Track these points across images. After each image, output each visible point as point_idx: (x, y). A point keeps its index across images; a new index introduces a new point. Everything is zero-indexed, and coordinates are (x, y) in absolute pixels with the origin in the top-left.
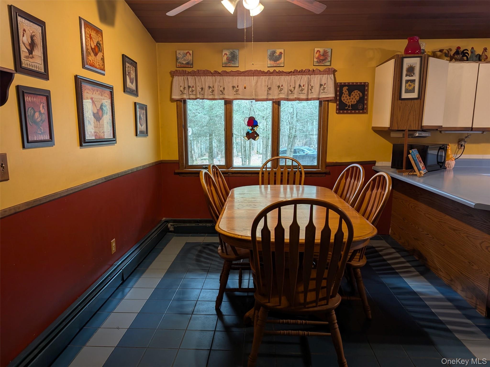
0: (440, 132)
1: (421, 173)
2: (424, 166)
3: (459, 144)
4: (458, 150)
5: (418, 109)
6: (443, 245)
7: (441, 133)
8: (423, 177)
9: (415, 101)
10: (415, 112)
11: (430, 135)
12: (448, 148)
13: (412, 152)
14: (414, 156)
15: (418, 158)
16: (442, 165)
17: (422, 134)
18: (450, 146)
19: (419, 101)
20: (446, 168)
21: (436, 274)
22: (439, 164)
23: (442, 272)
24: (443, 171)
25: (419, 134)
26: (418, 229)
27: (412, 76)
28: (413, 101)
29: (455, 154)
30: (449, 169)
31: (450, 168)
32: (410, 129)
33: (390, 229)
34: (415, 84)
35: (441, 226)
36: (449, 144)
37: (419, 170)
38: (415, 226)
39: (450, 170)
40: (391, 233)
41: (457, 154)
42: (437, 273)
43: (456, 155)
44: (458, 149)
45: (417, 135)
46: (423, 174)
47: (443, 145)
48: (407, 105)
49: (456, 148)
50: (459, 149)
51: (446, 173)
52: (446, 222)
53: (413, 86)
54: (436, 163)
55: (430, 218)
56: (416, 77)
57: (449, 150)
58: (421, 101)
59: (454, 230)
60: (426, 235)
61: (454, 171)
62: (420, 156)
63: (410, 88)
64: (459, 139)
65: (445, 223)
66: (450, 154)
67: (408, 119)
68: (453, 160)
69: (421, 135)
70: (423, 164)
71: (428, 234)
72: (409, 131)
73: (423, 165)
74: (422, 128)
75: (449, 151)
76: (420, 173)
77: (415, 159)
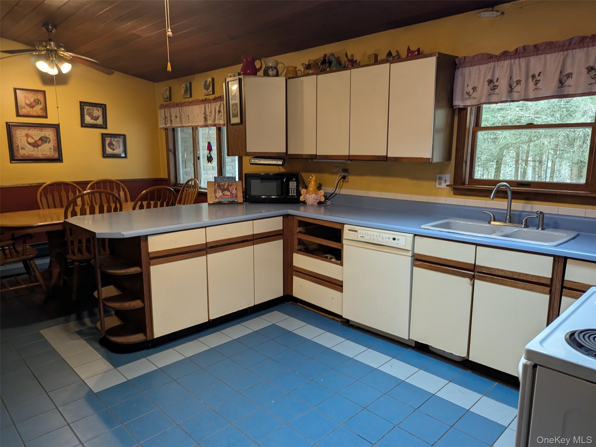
2: (237, 194)
9: (240, 126)
10: (241, 137)
12: (310, 179)
15: (220, 185)
20: (306, 203)
27: (235, 99)
48: (236, 130)
56: (238, 100)
58: (244, 126)
63: (235, 112)
69: (258, 163)
73: (232, 193)
74: (247, 155)
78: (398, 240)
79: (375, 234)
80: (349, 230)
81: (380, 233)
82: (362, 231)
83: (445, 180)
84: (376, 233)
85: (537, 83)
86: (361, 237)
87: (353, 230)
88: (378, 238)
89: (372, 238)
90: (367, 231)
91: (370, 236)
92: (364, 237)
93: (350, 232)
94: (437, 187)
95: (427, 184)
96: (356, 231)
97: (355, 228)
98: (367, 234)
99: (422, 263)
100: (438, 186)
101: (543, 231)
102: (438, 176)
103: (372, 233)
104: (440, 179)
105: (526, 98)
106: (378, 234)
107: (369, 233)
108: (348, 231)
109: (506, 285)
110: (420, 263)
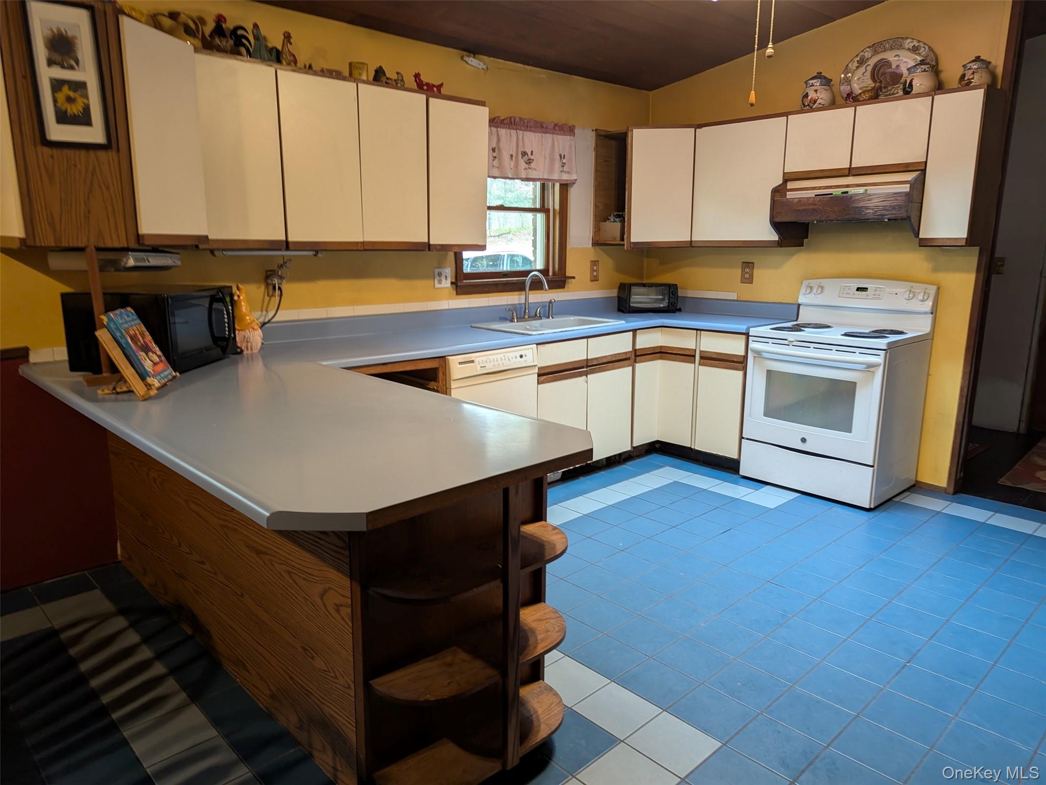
0: (212, 252)
1: (150, 385)
2: (163, 358)
3: (267, 285)
4: (267, 298)
5: (114, 179)
6: (240, 596)
7: (214, 255)
8: (156, 397)
9: (101, 154)
10: (108, 188)
11: (179, 263)
12: (239, 297)
13: (110, 319)
14: (118, 334)
15: (134, 338)
16: (227, 345)
17: (150, 260)
18: (243, 291)
19: (112, 154)
20: (242, 351)
21: (235, 676)
22: (219, 343)
23: (249, 673)
24: (236, 363)
25: (136, 260)
26: (179, 547)
27: (71, 68)
28: (92, 153)
29: (262, 311)
30: (249, 352)
31: (252, 350)
32: (101, 245)
33: (119, 545)
34: (87, 97)
35: (226, 538)
36: (240, 285)
37: (143, 375)
38: (172, 537)
39: (252, 356)
40: (122, 556)
41: (267, 311)
42: (238, 673)
43: (264, 313)
44: (268, 296)
45: (131, 262)
46: (158, 389)
47: (220, 289)
48: (75, 166)
49: (262, 295)
50: (271, 296)
51: (241, 368)
52: (236, 527)
53: (84, 103)
54: (208, 341)
55: (200, 516)
56: (87, 73)
57: (241, 303)
58: (119, 156)
59: (258, 552)
60: (198, 564)
61: (264, 357)
62: (144, 329)
63: (71, 109)
64: (267, 271)
65: (235, 530)
66: (246, 312)
67: (89, 212)
68: (256, 328)
69: (147, 264)
70: (159, 353)
71: (203, 563)
72: (99, 249)
73: (159, 356)
74: (140, 242)
75: (243, 303)
76: (146, 386)
77: (122, 341)
78: (526, 356)
79: (499, 357)
80: (460, 363)
81: (504, 354)
82: (480, 359)
83: (446, 276)
84: (500, 355)
85: (529, 162)
86: (481, 367)
87: (468, 360)
88: (503, 361)
89: (496, 364)
90: (488, 357)
91: (494, 361)
92: (485, 367)
93: (461, 366)
94: (436, 287)
95: (421, 284)
96: (473, 362)
97: (470, 357)
98: (488, 360)
99: (546, 376)
100: (437, 285)
101: (553, 320)
102: (437, 271)
103: (495, 357)
104: (440, 275)
105: (504, 176)
106: (502, 356)
107: (491, 357)
108: (459, 366)
109: (609, 370)
110: (544, 377)
